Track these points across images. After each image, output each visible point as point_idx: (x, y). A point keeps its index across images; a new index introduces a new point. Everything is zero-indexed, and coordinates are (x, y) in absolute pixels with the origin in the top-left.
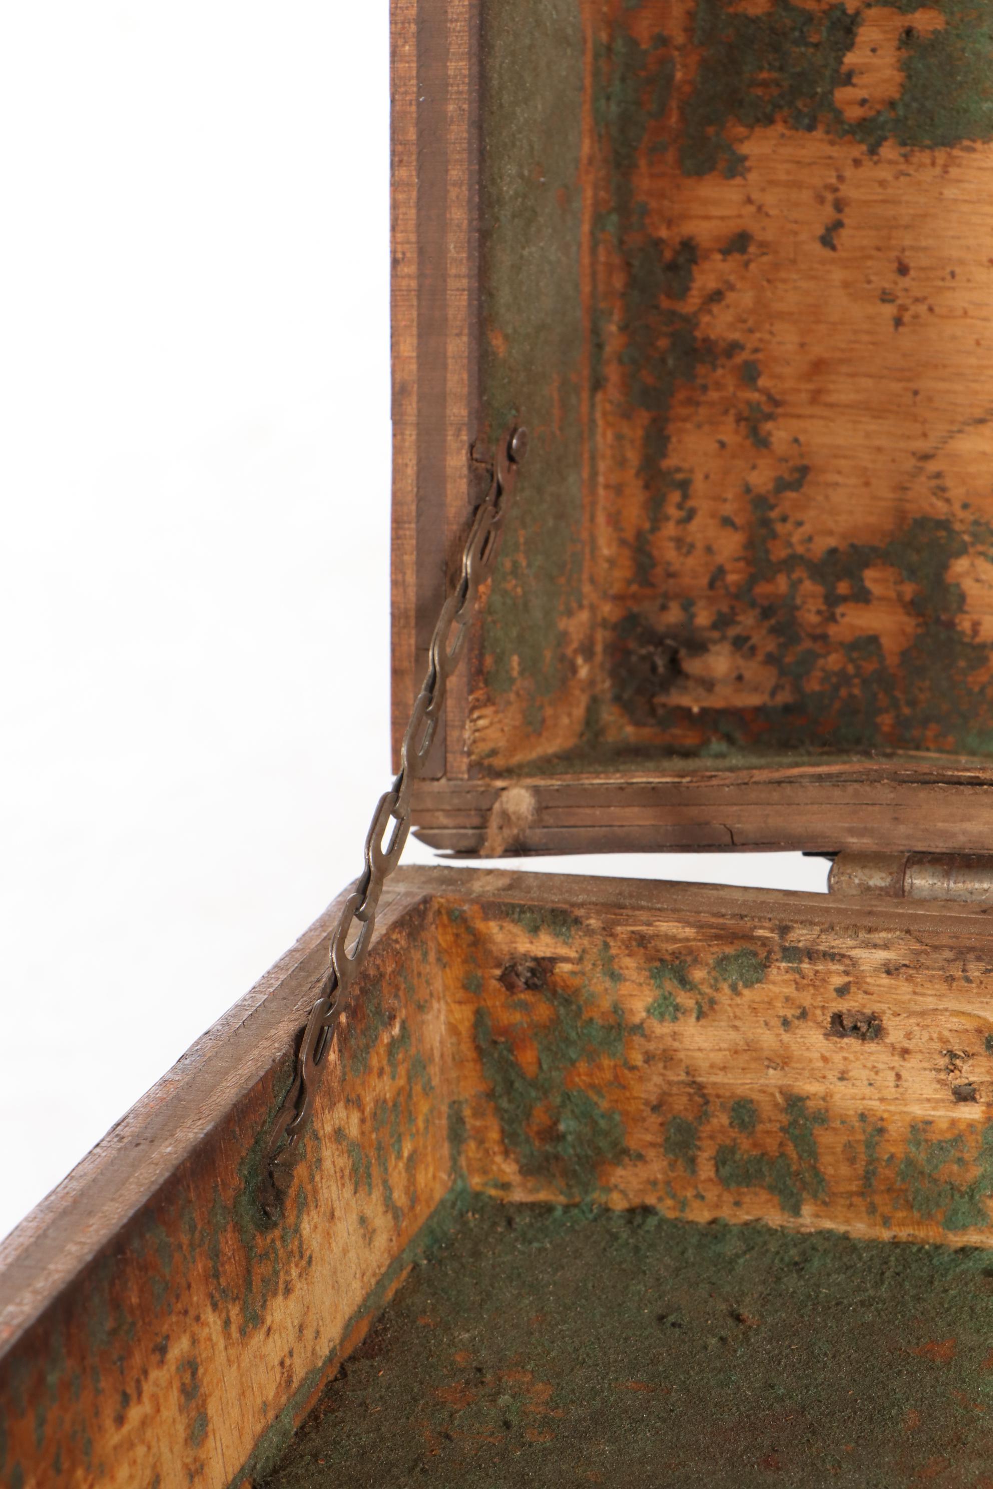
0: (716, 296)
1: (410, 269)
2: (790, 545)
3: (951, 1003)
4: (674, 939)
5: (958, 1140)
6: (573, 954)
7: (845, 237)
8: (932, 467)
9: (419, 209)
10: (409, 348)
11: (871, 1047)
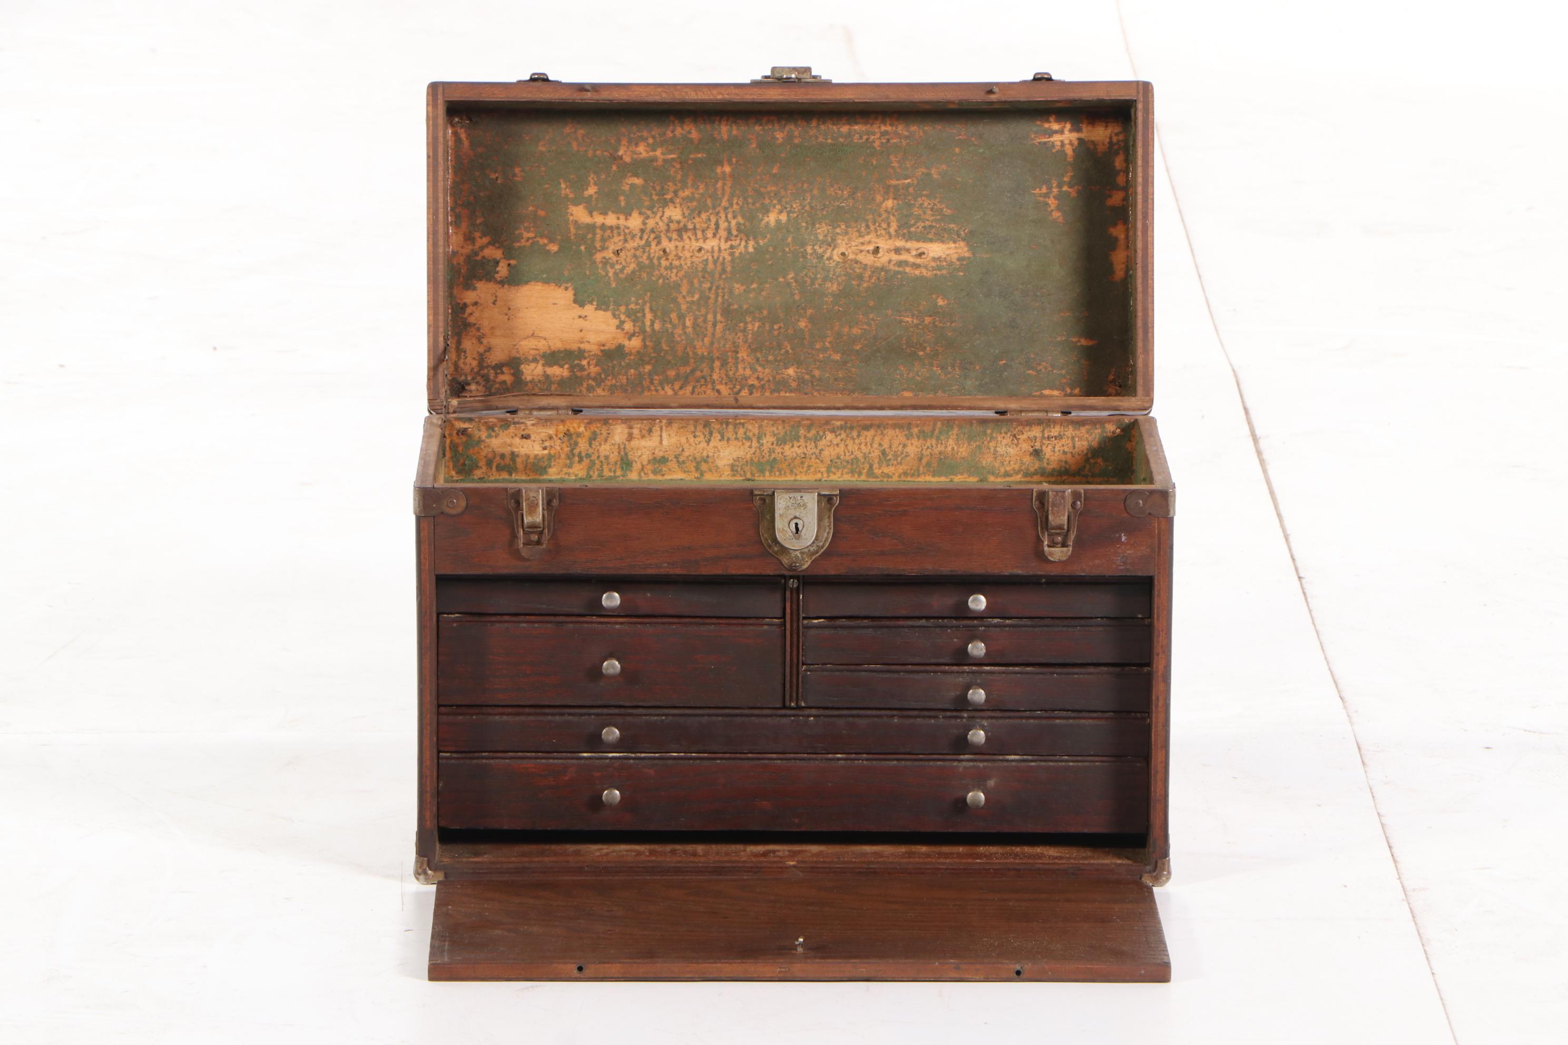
0: (471, 314)
1: (431, 303)
2: (487, 363)
3: (544, 431)
4: (492, 422)
5: (543, 458)
6: (472, 427)
7: (498, 303)
8: (516, 347)
9: (433, 292)
10: (431, 317)
11: (528, 440)
